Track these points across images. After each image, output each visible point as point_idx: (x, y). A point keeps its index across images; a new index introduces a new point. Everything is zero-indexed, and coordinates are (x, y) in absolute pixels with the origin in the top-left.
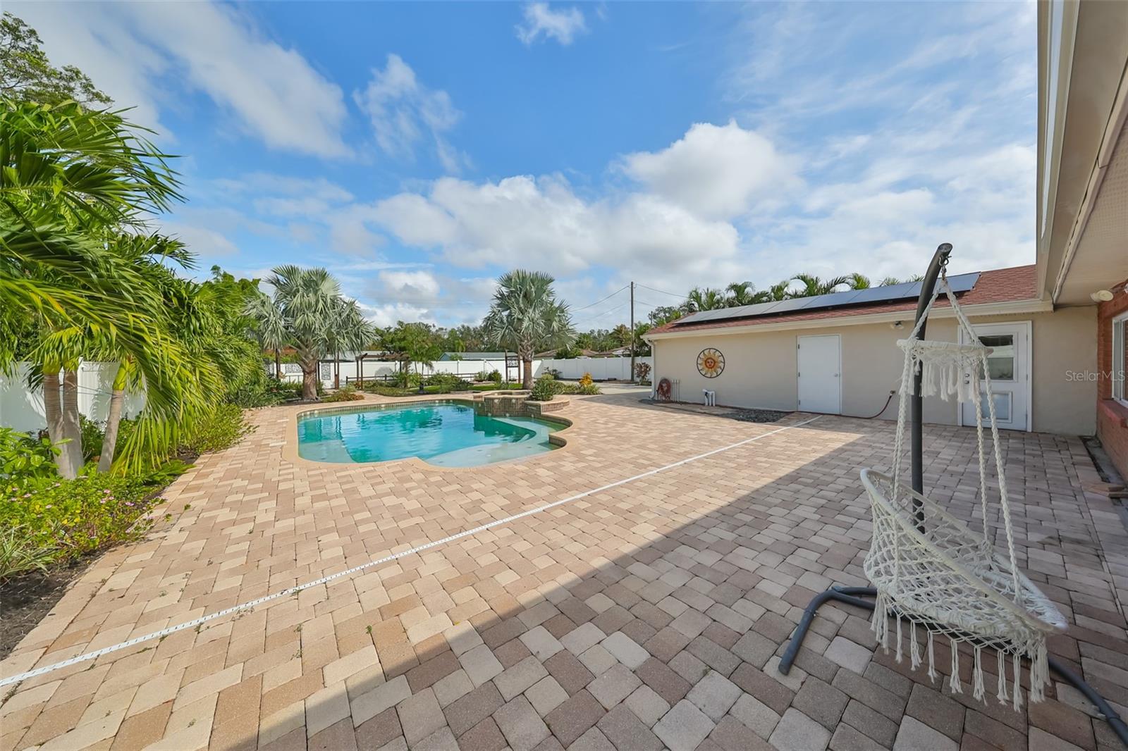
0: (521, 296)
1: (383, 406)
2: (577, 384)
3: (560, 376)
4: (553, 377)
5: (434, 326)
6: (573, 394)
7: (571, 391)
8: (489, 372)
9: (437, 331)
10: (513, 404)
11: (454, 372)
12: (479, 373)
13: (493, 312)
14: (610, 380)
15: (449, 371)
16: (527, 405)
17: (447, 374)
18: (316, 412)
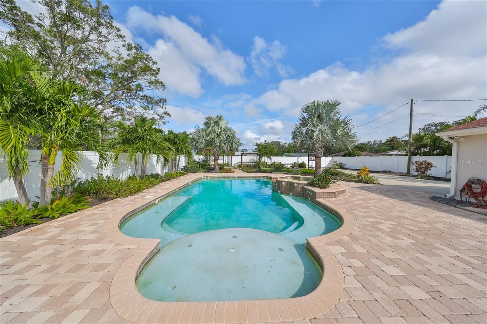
0: (316, 117)
1: (236, 177)
2: (355, 173)
3: (344, 167)
4: (339, 167)
5: (282, 142)
6: (351, 181)
7: (350, 179)
8: (299, 163)
9: (283, 144)
10: (295, 187)
11: (282, 162)
12: (295, 163)
13: (296, 128)
14: (384, 172)
15: (280, 161)
16: (305, 189)
17: (278, 163)
18: (209, 177)
